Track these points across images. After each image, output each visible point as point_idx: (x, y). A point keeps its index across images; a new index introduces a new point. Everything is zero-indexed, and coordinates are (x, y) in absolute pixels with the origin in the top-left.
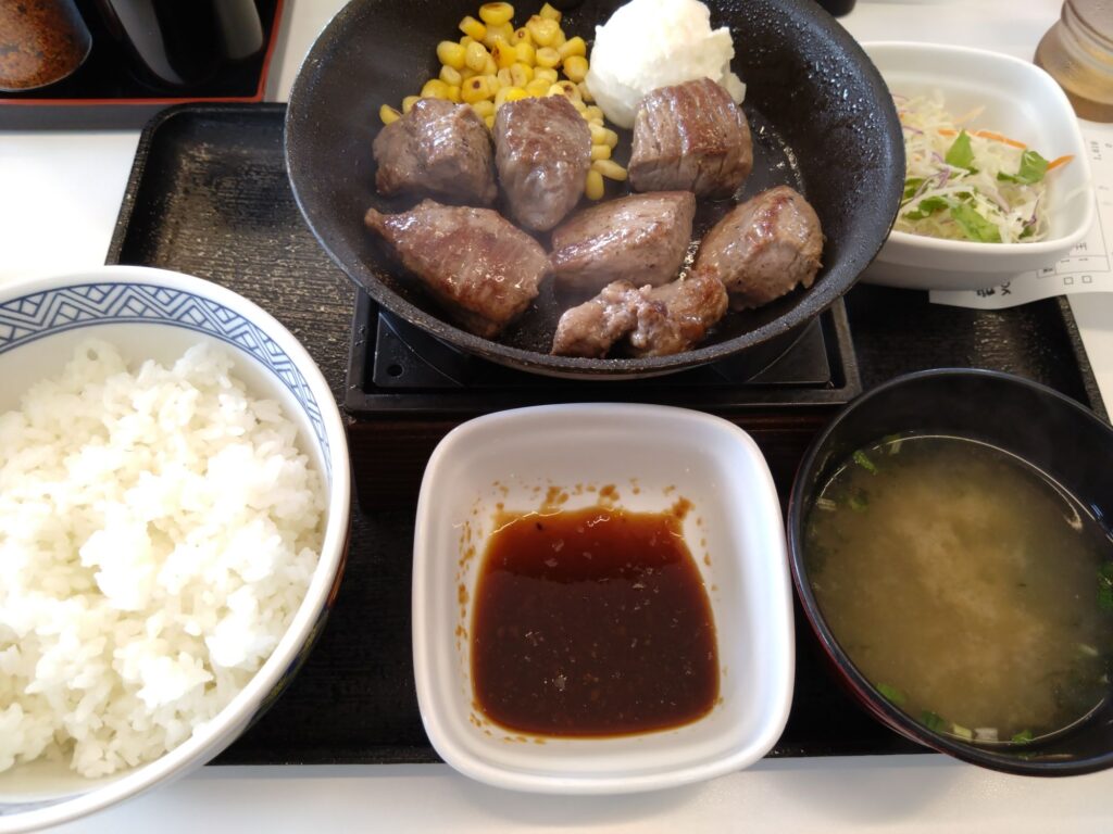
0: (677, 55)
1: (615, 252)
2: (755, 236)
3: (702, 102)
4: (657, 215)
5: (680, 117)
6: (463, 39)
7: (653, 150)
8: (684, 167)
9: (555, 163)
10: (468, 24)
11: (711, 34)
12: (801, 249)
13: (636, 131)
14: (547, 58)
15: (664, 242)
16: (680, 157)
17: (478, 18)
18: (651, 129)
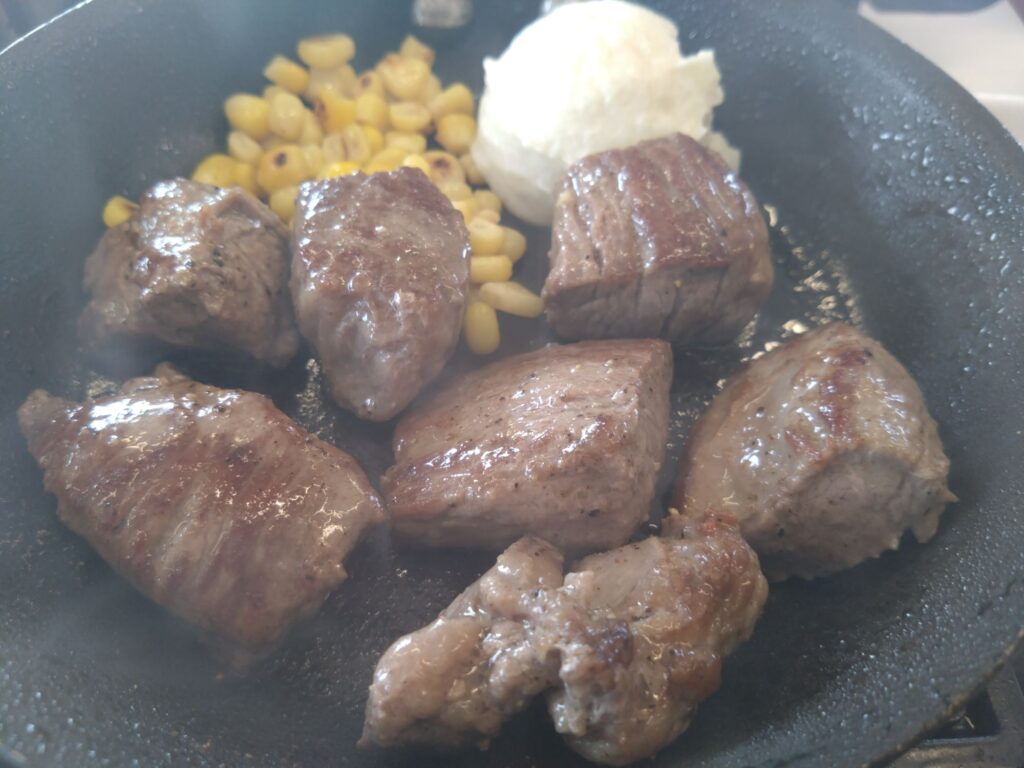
0: (625, 96)
1: (510, 485)
2: (809, 438)
3: (676, 173)
4: (599, 397)
5: (637, 201)
6: (269, 91)
7: (587, 265)
8: (648, 295)
9: (391, 295)
10: (280, 68)
11: (683, 62)
12: (914, 467)
13: (556, 228)
14: (408, 116)
15: (620, 463)
16: (641, 276)
17: (295, 58)
18: (582, 226)
